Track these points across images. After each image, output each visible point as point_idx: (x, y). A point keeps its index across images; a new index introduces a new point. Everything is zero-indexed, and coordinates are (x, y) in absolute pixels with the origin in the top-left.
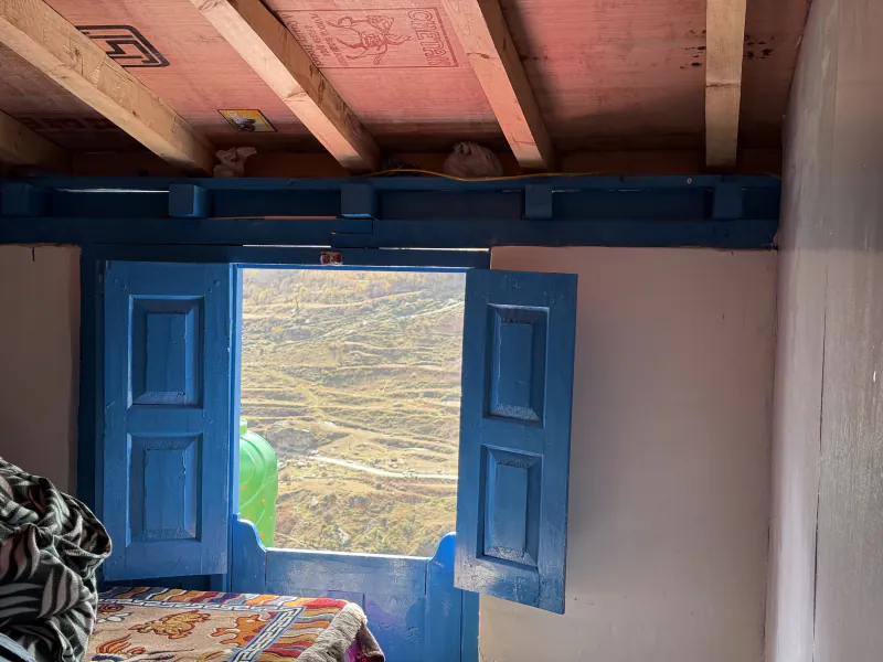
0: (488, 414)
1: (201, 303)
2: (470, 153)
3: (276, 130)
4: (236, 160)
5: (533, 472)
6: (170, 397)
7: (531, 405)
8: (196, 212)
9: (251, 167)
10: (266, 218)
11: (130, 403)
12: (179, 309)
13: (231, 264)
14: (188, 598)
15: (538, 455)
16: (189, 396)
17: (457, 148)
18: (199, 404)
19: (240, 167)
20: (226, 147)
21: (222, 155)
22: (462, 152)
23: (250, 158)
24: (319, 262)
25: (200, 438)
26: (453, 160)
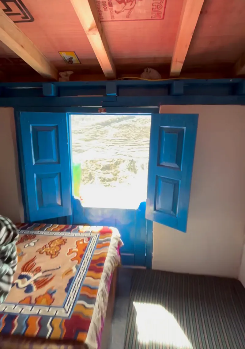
0: (159, 165)
1: (57, 127)
2: (150, 71)
3: (81, 63)
4: (67, 76)
5: (176, 185)
6: (48, 160)
7: (176, 163)
8: (53, 94)
9: (72, 78)
10: (79, 96)
11: (34, 163)
12: (49, 129)
13: (67, 113)
14: (59, 229)
15: (178, 180)
16: (55, 160)
17: (145, 70)
18: (59, 162)
19: (68, 78)
20: (63, 71)
21: (61, 74)
22: (147, 71)
23: (72, 75)
24: (98, 112)
25: (60, 173)
26: (144, 74)
